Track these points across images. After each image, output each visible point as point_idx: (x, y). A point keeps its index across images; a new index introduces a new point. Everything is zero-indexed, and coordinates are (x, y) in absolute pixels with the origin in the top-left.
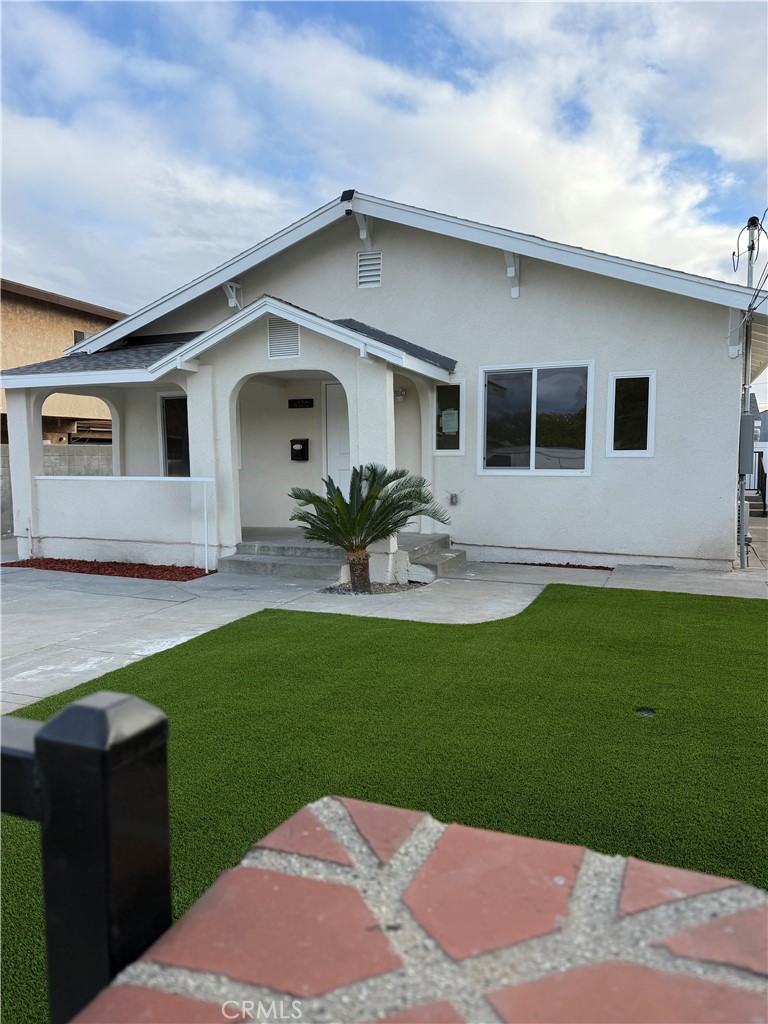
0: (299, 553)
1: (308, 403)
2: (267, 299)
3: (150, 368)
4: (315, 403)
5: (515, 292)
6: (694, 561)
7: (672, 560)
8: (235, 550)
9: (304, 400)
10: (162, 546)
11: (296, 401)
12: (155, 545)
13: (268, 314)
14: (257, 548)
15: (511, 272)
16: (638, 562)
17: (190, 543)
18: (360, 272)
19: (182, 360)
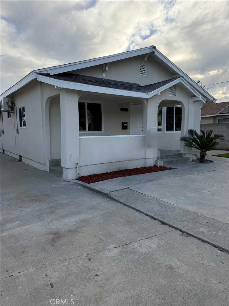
4: (129, 110)
9: (126, 109)
11: (123, 109)
12: (130, 161)
18: (140, 70)
19: (159, 92)
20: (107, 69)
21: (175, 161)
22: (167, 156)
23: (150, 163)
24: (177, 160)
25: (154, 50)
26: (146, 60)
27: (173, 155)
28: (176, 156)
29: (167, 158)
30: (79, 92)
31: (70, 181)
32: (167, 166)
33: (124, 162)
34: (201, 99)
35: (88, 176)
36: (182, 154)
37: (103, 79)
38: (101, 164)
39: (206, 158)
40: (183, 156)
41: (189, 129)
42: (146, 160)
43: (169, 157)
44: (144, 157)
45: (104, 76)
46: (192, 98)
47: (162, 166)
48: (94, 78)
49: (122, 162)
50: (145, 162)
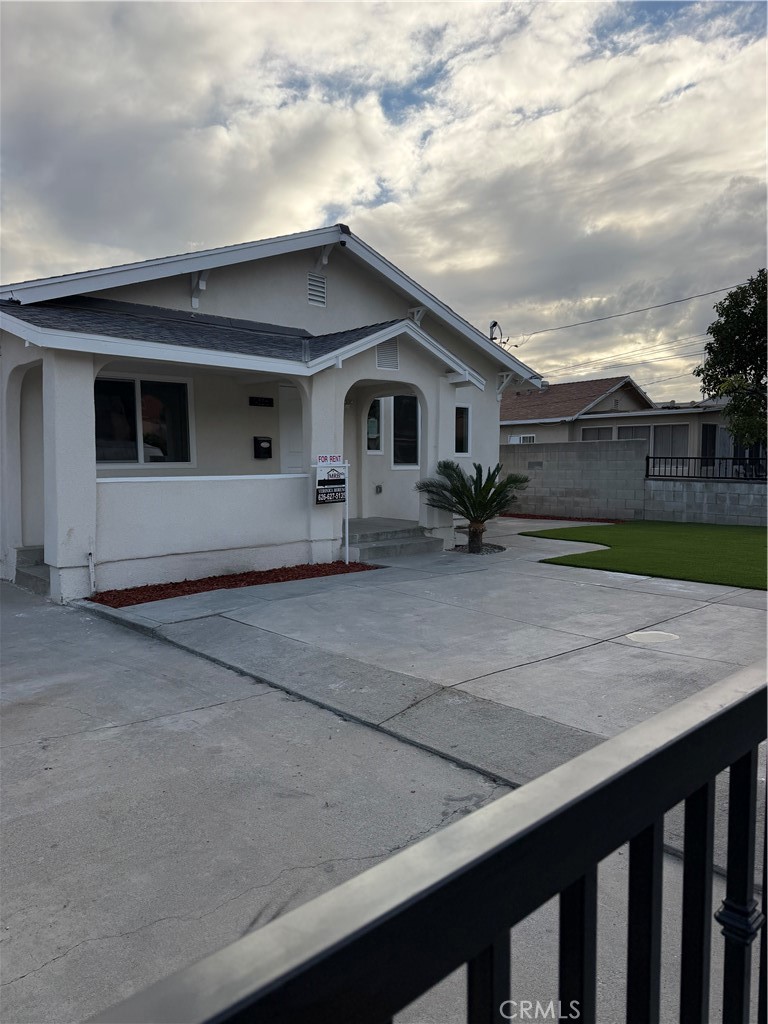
1: (269, 402)
4: (275, 403)
8: (340, 542)
9: (266, 399)
10: (271, 548)
11: (257, 399)
13: (407, 334)
17: (305, 540)
18: (309, 290)
19: (341, 359)
20: (203, 286)
21: (395, 546)
22: (378, 534)
23: (325, 554)
24: (402, 547)
25: (344, 238)
26: (325, 262)
27: (396, 532)
28: (407, 535)
29: (378, 540)
30: (95, 358)
31: (68, 604)
32: (369, 562)
33: (243, 550)
34: (468, 378)
35: (126, 590)
36: (422, 530)
37: (191, 313)
38: (168, 555)
39: (486, 538)
40: (427, 535)
41: (442, 459)
42: (313, 545)
43: (383, 537)
44: (304, 538)
45: (196, 306)
46: (446, 377)
47: (358, 561)
48: (163, 310)
49: (237, 551)
50: (309, 552)
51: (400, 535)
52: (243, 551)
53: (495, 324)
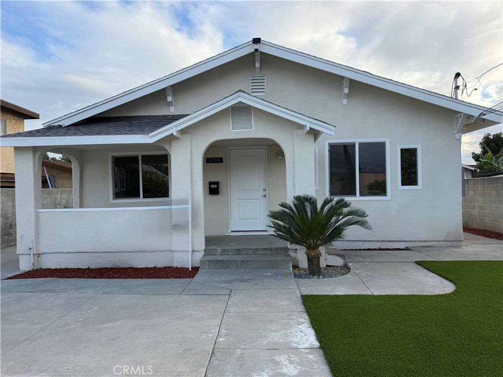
0: (250, 252)
1: (220, 160)
2: (241, 93)
3: (151, 135)
4: (224, 160)
5: (345, 102)
6: (443, 242)
7: (432, 243)
8: (203, 253)
9: (217, 158)
10: (145, 254)
11: (211, 159)
12: (139, 254)
13: (240, 102)
14: (219, 251)
15: (346, 91)
16: (416, 244)
17: (171, 251)
18: (252, 86)
19: (176, 129)
20: (169, 99)
25: (257, 46)
26: (258, 65)
37: (170, 115)
38: (77, 252)
42: (175, 254)
44: (170, 249)
45: (172, 111)
49: (121, 254)
50: (172, 258)
51: (262, 252)
52: (126, 254)
53: (458, 75)
